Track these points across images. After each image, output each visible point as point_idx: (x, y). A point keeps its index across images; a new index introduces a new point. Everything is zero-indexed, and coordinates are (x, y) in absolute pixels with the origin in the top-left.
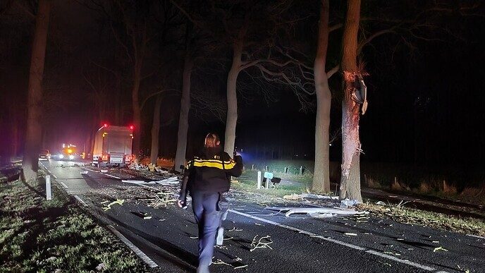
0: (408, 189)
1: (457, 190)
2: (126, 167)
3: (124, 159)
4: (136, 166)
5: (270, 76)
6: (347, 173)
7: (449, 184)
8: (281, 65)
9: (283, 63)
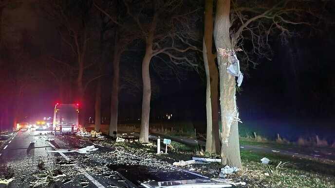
0: (289, 143)
1: (328, 143)
2: (74, 134)
3: (73, 128)
4: (82, 133)
5: (177, 61)
6: (227, 141)
7: (321, 138)
8: (183, 51)
9: (184, 49)
